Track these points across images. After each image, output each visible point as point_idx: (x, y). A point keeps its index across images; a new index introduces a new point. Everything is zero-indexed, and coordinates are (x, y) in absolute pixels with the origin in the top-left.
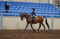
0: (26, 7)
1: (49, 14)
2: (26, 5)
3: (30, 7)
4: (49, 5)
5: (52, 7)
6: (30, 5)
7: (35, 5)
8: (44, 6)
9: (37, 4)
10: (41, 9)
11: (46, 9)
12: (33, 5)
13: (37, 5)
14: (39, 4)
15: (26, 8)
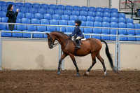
0: (57, 16)
1: (110, 33)
2: (56, 11)
3: (66, 16)
4: (111, 11)
5: (118, 17)
6: (65, 12)
7: (78, 12)
8: (99, 13)
9: (81, 9)
10: (90, 20)
11: (102, 22)
12: (74, 12)
13: (82, 12)
14: (87, 9)
15: (56, 19)
